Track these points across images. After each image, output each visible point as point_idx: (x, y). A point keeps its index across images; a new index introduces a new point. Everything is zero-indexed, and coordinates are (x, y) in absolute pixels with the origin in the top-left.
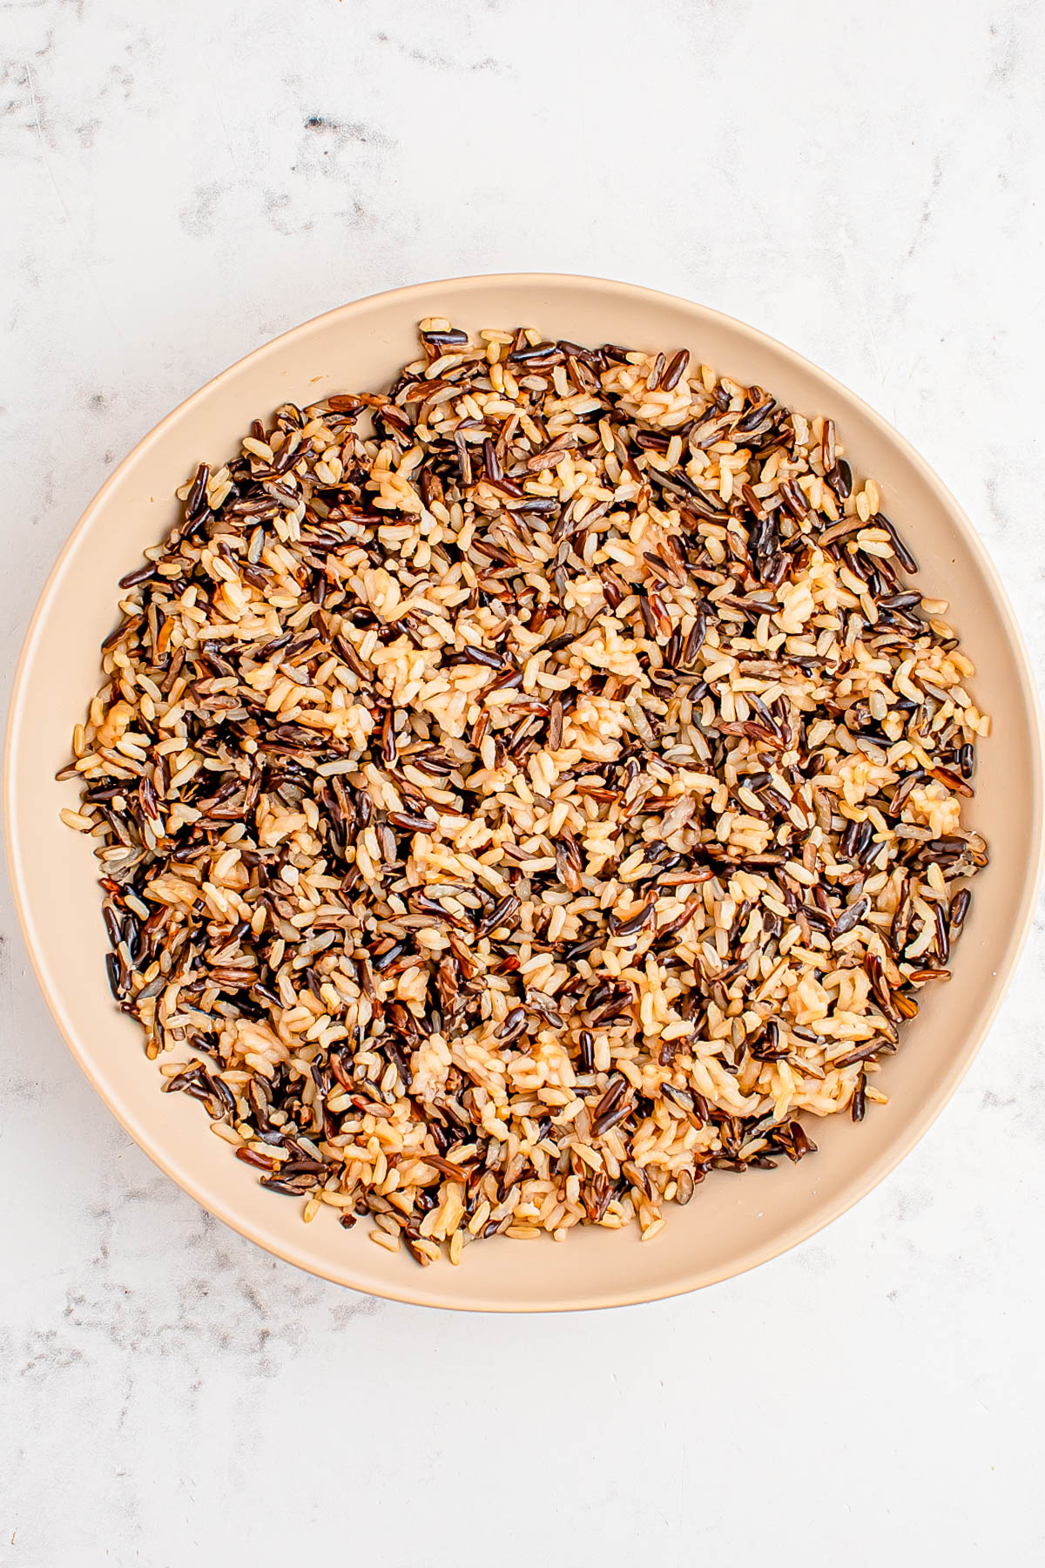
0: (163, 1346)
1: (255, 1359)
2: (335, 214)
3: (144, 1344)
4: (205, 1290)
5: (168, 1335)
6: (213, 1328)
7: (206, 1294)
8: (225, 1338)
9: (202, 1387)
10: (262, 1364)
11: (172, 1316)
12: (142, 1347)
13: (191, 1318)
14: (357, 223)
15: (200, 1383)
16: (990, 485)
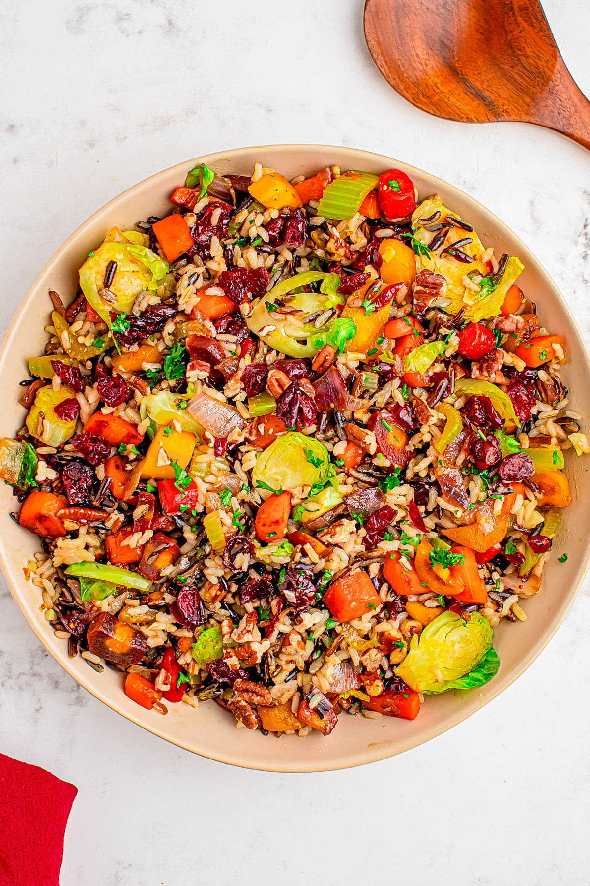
0: (20, 685)
1: (74, 695)
2: (157, 26)
3: (10, 683)
4: (46, 653)
5: (24, 678)
6: (50, 676)
7: (47, 655)
8: (56, 683)
9: (42, 710)
10: (77, 698)
11: (26, 667)
12: (8, 684)
13: (38, 669)
14: (169, 32)
15: (41, 708)
16: (532, 203)
